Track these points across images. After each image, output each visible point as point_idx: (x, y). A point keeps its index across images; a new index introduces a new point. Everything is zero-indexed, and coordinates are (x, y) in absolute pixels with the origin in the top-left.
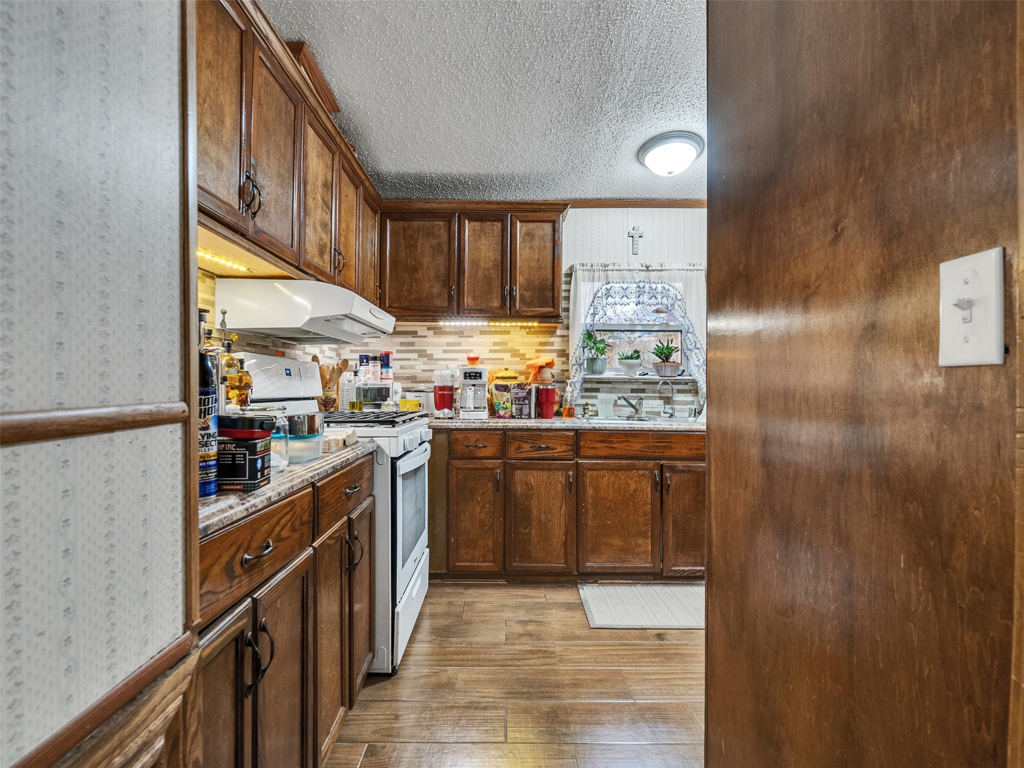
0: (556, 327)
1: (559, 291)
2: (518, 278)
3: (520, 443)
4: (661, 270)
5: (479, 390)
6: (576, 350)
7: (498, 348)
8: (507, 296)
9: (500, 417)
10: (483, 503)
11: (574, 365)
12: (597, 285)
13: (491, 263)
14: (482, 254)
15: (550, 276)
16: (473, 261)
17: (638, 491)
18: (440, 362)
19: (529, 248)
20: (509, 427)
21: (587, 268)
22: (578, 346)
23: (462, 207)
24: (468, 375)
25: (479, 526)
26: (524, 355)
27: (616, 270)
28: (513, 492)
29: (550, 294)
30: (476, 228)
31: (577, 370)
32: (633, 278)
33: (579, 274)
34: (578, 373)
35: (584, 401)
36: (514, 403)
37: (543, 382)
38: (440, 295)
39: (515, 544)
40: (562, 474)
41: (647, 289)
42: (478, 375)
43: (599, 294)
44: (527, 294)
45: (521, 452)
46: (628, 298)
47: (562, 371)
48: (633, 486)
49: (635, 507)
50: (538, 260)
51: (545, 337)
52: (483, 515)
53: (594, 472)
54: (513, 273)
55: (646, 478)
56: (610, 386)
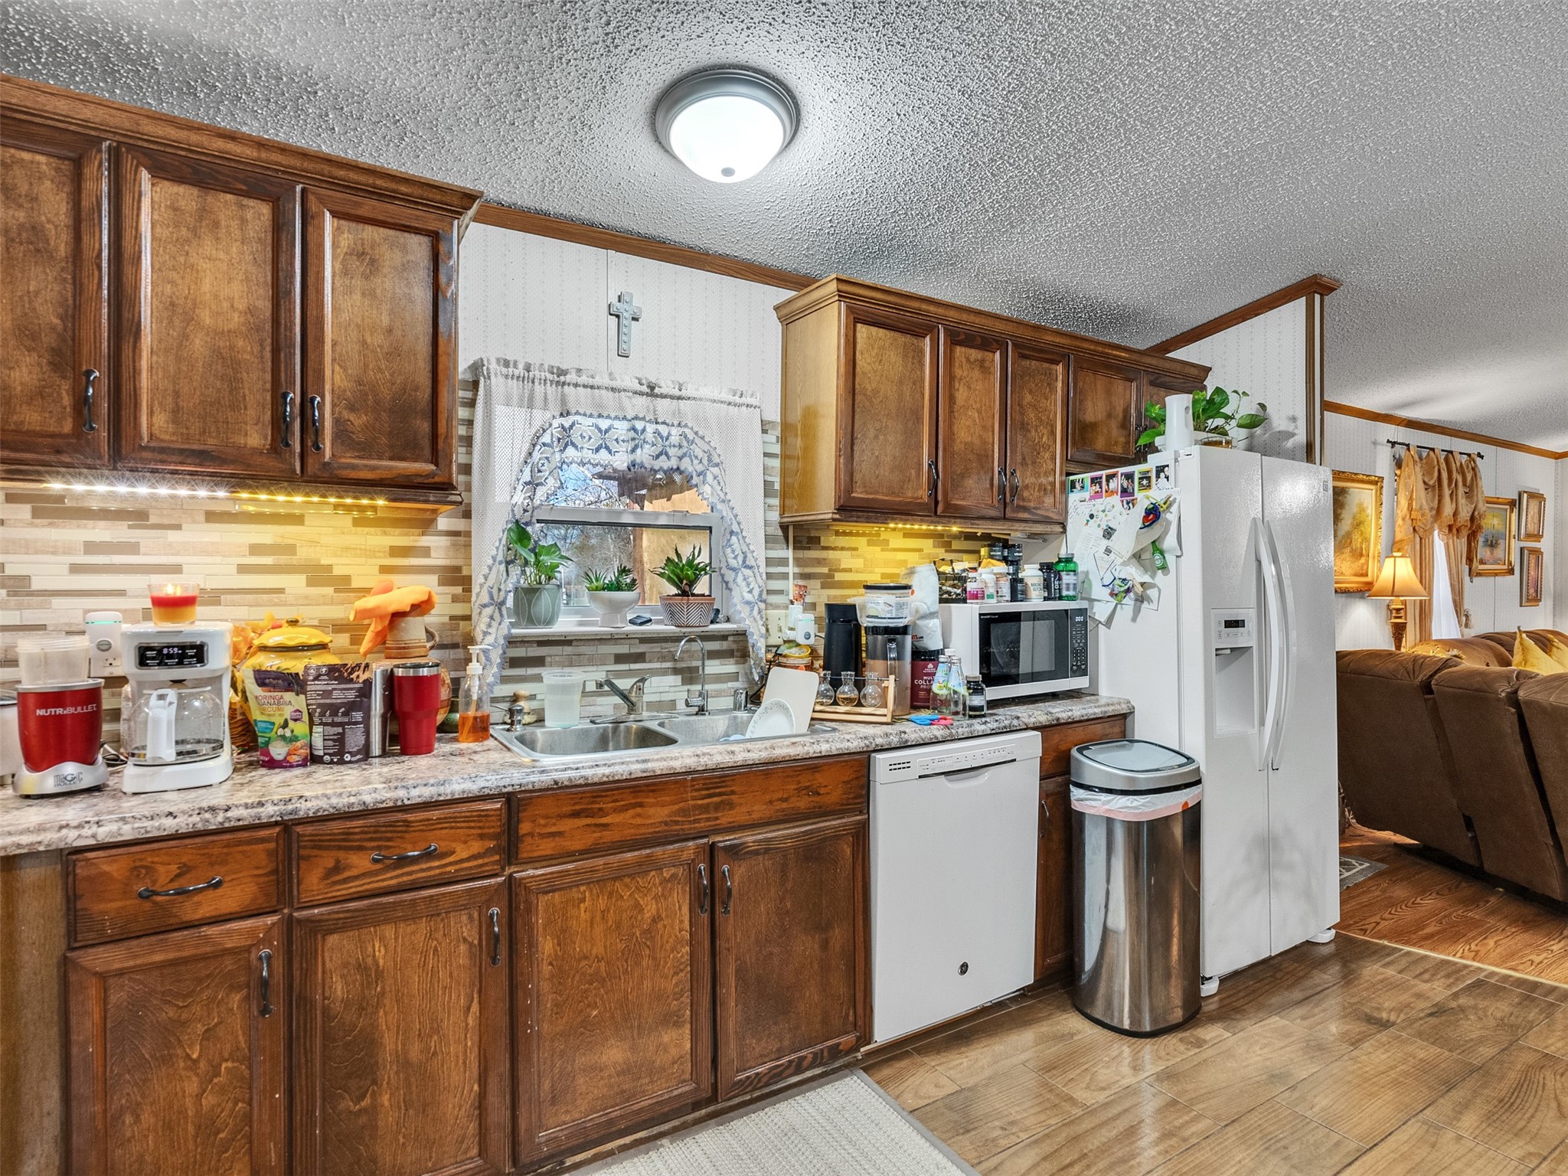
0: (434, 511)
1: (449, 419)
2: (328, 373)
3: (341, 854)
4: (679, 398)
5: (195, 696)
6: (490, 568)
7: (268, 560)
8: (293, 419)
9: (272, 764)
10: (210, 1062)
11: (485, 606)
12: (540, 417)
13: (236, 319)
14: (206, 287)
15: (424, 379)
16: (172, 304)
17: (662, 919)
18: (57, 602)
19: (363, 294)
20: (301, 814)
21: (517, 372)
22: (494, 558)
23: (127, 125)
24: (149, 655)
25: (196, 1136)
26: (347, 579)
27: (585, 386)
28: (319, 1004)
29: (425, 426)
30: (182, 203)
31: (492, 618)
32: (622, 408)
33: (497, 384)
34: (495, 624)
35: (507, 690)
36: (316, 720)
37: (402, 651)
38: (39, 394)
39: (325, 1153)
40: (471, 918)
41: (649, 436)
42: (193, 653)
43: (546, 439)
44: (358, 420)
45: (345, 881)
46: (610, 452)
47: (452, 618)
48: (650, 909)
49: (655, 959)
50: (390, 331)
51: (407, 535)
52: (209, 1100)
53: (557, 895)
54: (311, 355)
55: (679, 883)
56: (568, 650)
